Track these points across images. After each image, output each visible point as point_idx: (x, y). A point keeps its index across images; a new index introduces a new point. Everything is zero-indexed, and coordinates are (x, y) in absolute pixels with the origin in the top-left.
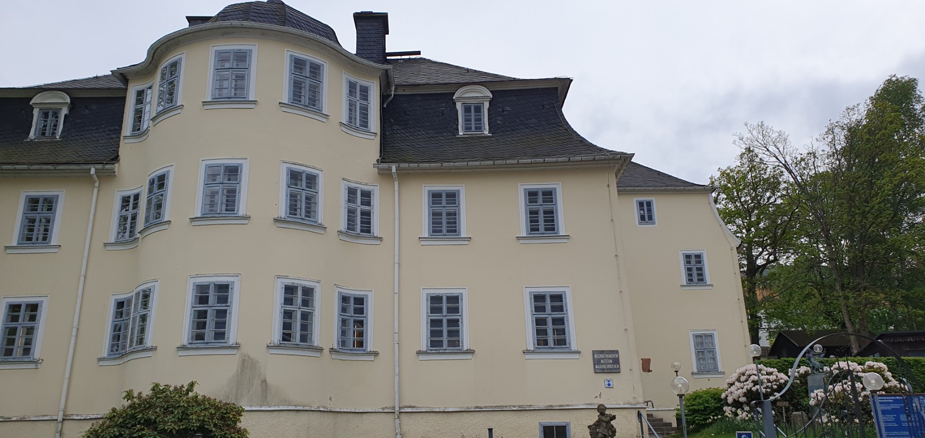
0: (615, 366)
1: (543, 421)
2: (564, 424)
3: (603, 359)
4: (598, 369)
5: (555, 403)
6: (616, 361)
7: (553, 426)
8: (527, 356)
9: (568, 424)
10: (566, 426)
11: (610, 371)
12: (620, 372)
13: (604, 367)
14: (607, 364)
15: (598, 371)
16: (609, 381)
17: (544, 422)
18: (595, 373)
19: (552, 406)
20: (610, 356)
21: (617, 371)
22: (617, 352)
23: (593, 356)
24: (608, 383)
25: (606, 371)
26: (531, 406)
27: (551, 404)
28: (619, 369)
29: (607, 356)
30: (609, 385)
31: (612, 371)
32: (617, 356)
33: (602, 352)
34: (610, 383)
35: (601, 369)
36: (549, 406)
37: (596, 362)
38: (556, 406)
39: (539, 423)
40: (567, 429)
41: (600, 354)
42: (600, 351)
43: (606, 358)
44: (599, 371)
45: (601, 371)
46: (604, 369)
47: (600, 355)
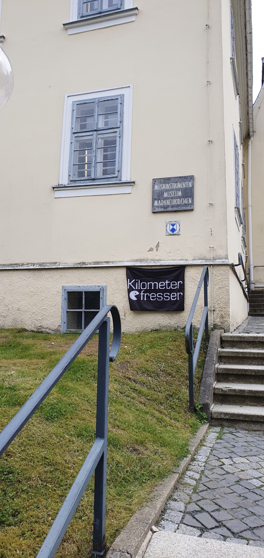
0: (185, 201)
1: (68, 285)
2: (97, 289)
3: (167, 191)
4: (158, 207)
5: (90, 259)
6: (189, 193)
7: (82, 292)
8: (59, 194)
9: (103, 289)
10: (99, 292)
11: (176, 209)
12: (193, 210)
13: (168, 203)
14: (172, 198)
15: (157, 210)
16: (173, 225)
17: (70, 286)
18: (154, 213)
19: (84, 263)
20: (179, 186)
21: (189, 208)
22: (191, 178)
23: (153, 187)
24: (171, 227)
25: (170, 209)
26: (56, 263)
27: (83, 261)
28: (192, 204)
29: (175, 186)
30: (173, 230)
31: (180, 209)
32: (191, 186)
33: (167, 180)
34: (175, 227)
35: (161, 207)
36: (79, 264)
37: (157, 196)
38: (90, 264)
39: (63, 287)
40: (101, 296)
41: (164, 183)
42: (164, 179)
43: (172, 190)
44: (160, 210)
45: (163, 210)
46: (168, 206)
47: (164, 185)
